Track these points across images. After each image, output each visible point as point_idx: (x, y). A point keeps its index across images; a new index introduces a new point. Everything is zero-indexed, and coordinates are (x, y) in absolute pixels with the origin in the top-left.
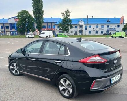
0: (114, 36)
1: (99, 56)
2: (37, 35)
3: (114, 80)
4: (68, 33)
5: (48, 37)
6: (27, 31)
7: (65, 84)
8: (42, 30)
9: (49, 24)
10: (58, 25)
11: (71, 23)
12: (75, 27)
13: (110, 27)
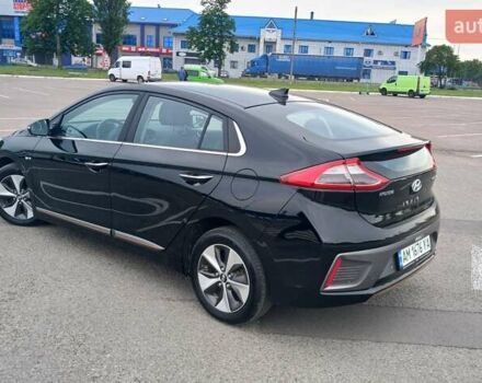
0: (391, 87)
1: (359, 164)
2: (101, 70)
3: (408, 256)
4: (220, 68)
5: (145, 78)
6: (64, 51)
7: (222, 265)
8: (120, 52)
9: (150, 32)
10: (183, 34)
11: (232, 31)
12: (246, 46)
13: (375, 57)
